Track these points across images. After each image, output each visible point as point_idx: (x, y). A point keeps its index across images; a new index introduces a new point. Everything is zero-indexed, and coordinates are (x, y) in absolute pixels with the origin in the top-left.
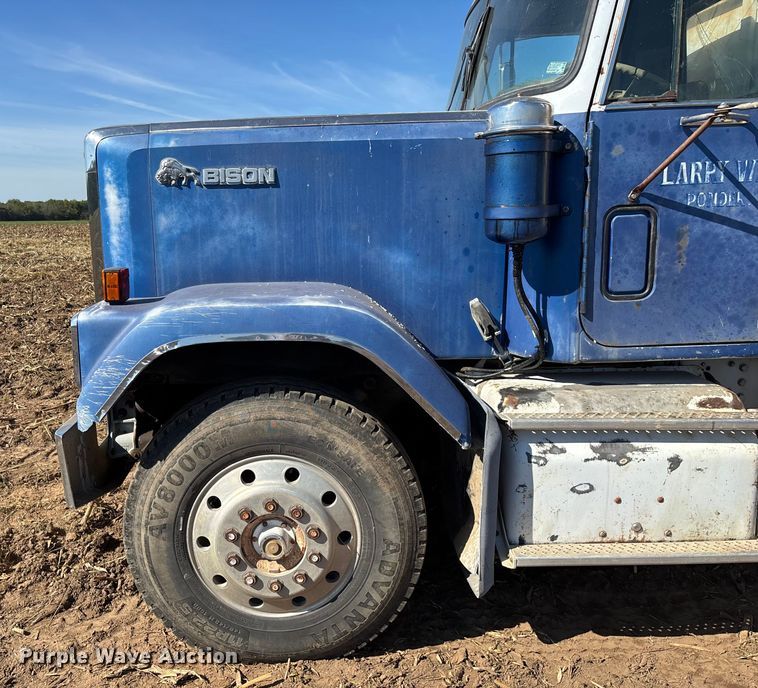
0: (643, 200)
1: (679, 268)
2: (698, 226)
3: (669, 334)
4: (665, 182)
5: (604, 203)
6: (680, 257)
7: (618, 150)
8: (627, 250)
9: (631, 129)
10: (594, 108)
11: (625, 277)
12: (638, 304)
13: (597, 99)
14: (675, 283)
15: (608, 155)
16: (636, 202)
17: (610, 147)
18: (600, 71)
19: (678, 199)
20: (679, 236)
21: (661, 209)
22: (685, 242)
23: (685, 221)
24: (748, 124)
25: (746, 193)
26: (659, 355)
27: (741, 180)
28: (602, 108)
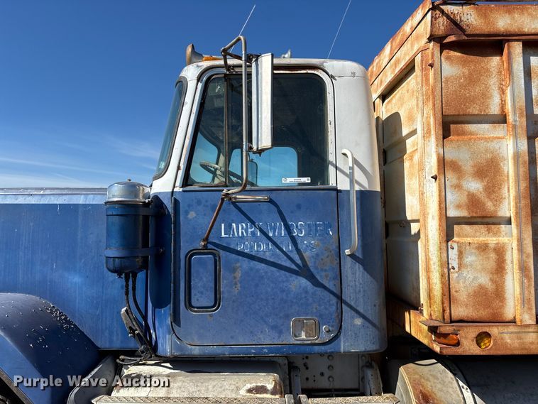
0: (210, 246)
1: (236, 291)
2: (245, 264)
3: (232, 337)
4: (223, 235)
5: (185, 248)
6: (236, 284)
7: (192, 215)
8: (201, 279)
9: (199, 202)
10: (176, 190)
11: (202, 297)
12: (211, 316)
13: (177, 184)
14: (234, 301)
15: (186, 218)
16: (205, 247)
17: (187, 213)
18: (179, 168)
19: (232, 246)
20: (234, 270)
21: (222, 253)
22: (238, 274)
23: (238, 261)
24: (271, 201)
25: (274, 243)
26: (226, 352)
27: (271, 235)
28: (181, 190)
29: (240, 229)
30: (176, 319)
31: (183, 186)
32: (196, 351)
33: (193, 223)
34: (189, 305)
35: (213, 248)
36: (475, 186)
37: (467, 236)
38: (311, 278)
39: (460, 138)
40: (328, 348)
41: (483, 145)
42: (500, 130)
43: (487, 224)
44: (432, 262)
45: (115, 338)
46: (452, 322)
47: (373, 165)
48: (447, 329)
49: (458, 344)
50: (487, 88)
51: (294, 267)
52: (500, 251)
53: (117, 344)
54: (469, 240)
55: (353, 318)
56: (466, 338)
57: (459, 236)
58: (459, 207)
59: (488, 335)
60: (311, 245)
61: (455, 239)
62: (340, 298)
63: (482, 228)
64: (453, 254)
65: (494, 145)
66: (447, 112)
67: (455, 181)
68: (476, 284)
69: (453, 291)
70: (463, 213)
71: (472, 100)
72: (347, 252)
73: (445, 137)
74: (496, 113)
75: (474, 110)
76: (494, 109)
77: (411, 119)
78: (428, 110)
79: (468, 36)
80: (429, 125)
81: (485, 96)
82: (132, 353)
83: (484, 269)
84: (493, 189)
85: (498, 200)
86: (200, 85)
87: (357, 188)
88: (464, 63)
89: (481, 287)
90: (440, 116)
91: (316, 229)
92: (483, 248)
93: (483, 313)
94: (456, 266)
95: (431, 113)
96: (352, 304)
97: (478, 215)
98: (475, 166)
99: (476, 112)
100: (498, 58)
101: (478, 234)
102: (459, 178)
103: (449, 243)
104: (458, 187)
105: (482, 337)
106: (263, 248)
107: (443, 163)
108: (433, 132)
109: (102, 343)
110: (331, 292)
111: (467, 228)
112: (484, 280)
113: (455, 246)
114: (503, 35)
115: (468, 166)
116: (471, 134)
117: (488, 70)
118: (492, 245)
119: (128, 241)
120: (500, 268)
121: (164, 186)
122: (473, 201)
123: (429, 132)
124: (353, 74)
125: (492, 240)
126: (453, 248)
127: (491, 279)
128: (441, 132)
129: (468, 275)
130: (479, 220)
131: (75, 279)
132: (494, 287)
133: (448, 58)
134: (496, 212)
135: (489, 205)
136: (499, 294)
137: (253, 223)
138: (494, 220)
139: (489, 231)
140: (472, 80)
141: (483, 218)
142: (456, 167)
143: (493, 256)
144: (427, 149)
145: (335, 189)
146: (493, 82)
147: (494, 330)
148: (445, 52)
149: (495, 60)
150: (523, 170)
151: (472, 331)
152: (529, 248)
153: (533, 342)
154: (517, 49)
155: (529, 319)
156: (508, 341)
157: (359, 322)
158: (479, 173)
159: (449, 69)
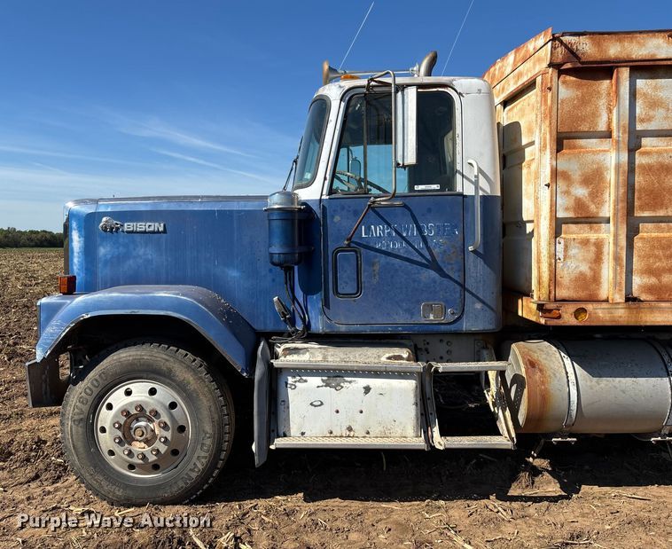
0: (352, 245)
1: (375, 281)
2: (383, 259)
3: (372, 318)
4: (363, 236)
5: (332, 247)
6: (375, 275)
7: (337, 219)
8: (346, 271)
9: (343, 208)
10: (324, 197)
11: (347, 286)
12: (355, 301)
13: (324, 192)
14: (373, 289)
15: (332, 222)
16: (349, 245)
17: (333, 217)
18: (325, 179)
19: (371, 245)
20: (373, 264)
21: (362, 250)
22: (377, 268)
23: (376, 257)
24: (405, 206)
25: (408, 242)
26: (368, 330)
27: (404, 235)
28: (328, 197)
29: (378, 230)
30: (326, 303)
31: (329, 195)
32: (343, 329)
33: (339, 226)
34: (336, 292)
35: (356, 246)
36: (581, 192)
37: (572, 233)
38: (439, 270)
39: (571, 151)
40: (452, 328)
41: (590, 157)
42: (606, 144)
43: (590, 223)
44: (542, 255)
45: (268, 322)
46: (556, 301)
47: (495, 173)
48: (552, 306)
49: (559, 317)
50: (597, 108)
51: (424, 261)
52: (599, 246)
53: (270, 327)
54: (574, 236)
55: (474, 303)
56: (566, 313)
57: (566, 233)
58: (567, 209)
59: (584, 311)
60: (439, 243)
61: (562, 235)
62: (463, 286)
63: (586, 227)
64: (560, 248)
65: (600, 157)
66: (561, 130)
67: (565, 188)
68: (578, 271)
69: (558, 277)
70: (570, 215)
71: (583, 119)
72: (471, 248)
73: (558, 151)
74: (603, 130)
75: (584, 127)
76: (602, 127)
77: (530, 131)
78: (545, 127)
79: (583, 63)
80: (545, 140)
81: (595, 115)
82: (280, 334)
83: (584, 260)
84: (596, 195)
85: (600, 204)
86: (343, 104)
87: (481, 193)
88: (578, 87)
89: (582, 274)
90: (555, 133)
91: (445, 230)
92: (585, 242)
93: (582, 294)
94: (562, 257)
95: (548, 129)
96: (474, 291)
97: (583, 216)
98: (583, 175)
99: (586, 130)
100: (608, 81)
101: (582, 231)
102: (568, 186)
103: (558, 239)
104: (567, 193)
105: (579, 312)
106: (398, 246)
107: (555, 174)
108: (548, 147)
109: (259, 326)
110: (456, 282)
111: (573, 227)
112: (584, 268)
113: (562, 241)
114: (613, 62)
115: (576, 176)
116: (581, 147)
117: (599, 92)
118: (592, 241)
119: (288, 241)
120: (598, 259)
121: (312, 194)
122: (579, 204)
123: (545, 146)
124: (480, 91)
125: (593, 236)
126: (560, 243)
127: (590, 268)
128: (555, 147)
129: (572, 264)
130: (583, 220)
131: (233, 274)
132: (592, 273)
133: (564, 82)
134: (598, 213)
135: (593, 207)
136: (596, 279)
137: (389, 225)
138: (596, 220)
139: (591, 229)
140: (584, 101)
141: (589, 220)
142: (566, 176)
143: (593, 249)
144: (543, 161)
145: (461, 195)
146: (602, 103)
147: (589, 307)
148: (562, 76)
149: (606, 83)
150: (622, 178)
151: (572, 308)
152: (623, 242)
153: (621, 316)
154: (625, 73)
155: (620, 298)
156: (601, 315)
157: (478, 306)
158: (586, 181)
159: (564, 93)
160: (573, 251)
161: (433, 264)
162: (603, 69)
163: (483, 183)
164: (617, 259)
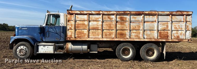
1: (51, 35)
5: (46, 31)
8: (47, 34)
12: (48, 38)
23: (51, 33)
26: (50, 41)
27: (54, 30)
29: (51, 30)
30: (45, 38)
31: (46, 26)
32: (47, 41)
33: (47, 29)
34: (46, 37)
35: (49, 31)
36: (70, 26)
40: (59, 41)
41: (71, 23)
42: (73, 21)
52: (72, 32)
53: (40, 41)
57: (69, 30)
60: (58, 31)
62: (61, 36)
66: (68, 20)
73: (68, 22)
75: (71, 20)
76: (72, 20)
79: (70, 13)
81: (72, 18)
82: (41, 42)
84: (72, 27)
86: (48, 16)
87: (62, 26)
88: (70, 16)
92: (71, 32)
93: (70, 37)
105: (70, 39)
106: (53, 32)
109: (38, 41)
112: (71, 34)
115: (70, 25)
119: (40, 31)
120: (72, 33)
121: (44, 25)
122: (70, 28)
125: (72, 31)
129: (69, 34)
131: (35, 34)
136: (72, 35)
141: (71, 29)
142: (69, 25)
145: (60, 26)
146: (72, 17)
147: (71, 38)
148: (68, 14)
149: (73, 15)
150: (74, 25)
151: (69, 38)
152: (74, 32)
153: (74, 39)
154: (74, 15)
155: (74, 37)
156: (72, 39)
157: (62, 38)
158: (71, 25)
159: (69, 16)
160: (69, 32)
161: (57, 33)
162: (72, 14)
163: (62, 24)
164: (74, 33)
